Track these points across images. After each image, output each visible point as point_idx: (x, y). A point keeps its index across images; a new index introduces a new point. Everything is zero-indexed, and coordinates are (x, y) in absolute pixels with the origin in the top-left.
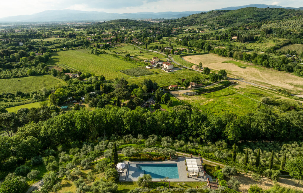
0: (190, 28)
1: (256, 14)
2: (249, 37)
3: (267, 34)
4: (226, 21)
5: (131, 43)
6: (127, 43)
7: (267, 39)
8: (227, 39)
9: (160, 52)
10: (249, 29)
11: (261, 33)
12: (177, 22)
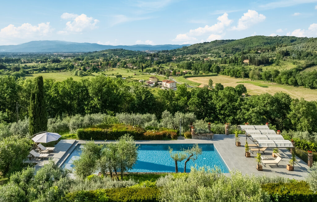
0: (193, 56)
1: (265, 41)
2: (263, 60)
3: (283, 57)
4: (233, 48)
5: (125, 68)
6: (119, 67)
7: (284, 62)
8: (238, 62)
9: (159, 75)
10: (262, 53)
11: (276, 56)
12: (178, 52)
